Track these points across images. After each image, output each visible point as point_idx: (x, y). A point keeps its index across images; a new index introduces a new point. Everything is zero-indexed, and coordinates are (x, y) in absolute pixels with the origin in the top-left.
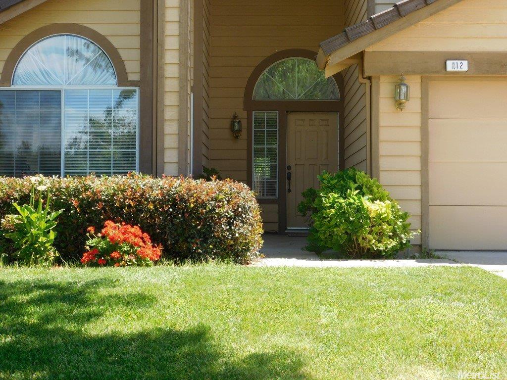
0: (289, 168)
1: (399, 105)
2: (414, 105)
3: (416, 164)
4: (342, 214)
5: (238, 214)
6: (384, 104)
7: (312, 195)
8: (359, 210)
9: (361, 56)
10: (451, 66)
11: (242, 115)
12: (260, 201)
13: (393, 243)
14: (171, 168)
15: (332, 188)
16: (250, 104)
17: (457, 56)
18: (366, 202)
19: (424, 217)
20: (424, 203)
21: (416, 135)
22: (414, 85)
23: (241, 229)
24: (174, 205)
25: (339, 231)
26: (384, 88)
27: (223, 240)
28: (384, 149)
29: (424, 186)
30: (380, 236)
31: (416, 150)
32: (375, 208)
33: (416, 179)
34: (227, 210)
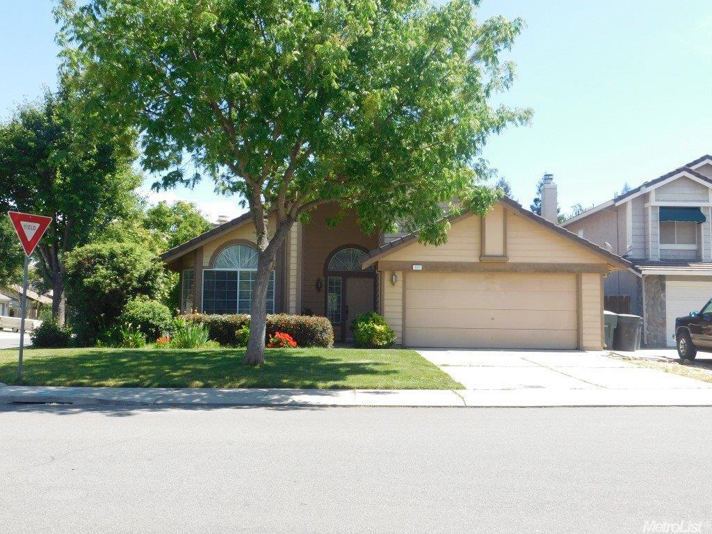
0: (347, 307)
1: (393, 284)
2: (399, 283)
3: (400, 309)
4: (366, 330)
5: (324, 330)
6: (387, 283)
7: (355, 322)
8: (373, 329)
9: (377, 263)
10: (415, 267)
11: (323, 278)
12: (333, 325)
13: (385, 343)
14: (292, 310)
15: (363, 320)
16: (326, 273)
17: (417, 263)
18: (376, 326)
19: (404, 332)
20: (404, 326)
21: (400, 296)
22: (399, 275)
23: (325, 336)
24: (300, 326)
25: (365, 337)
26: (387, 276)
27: (318, 340)
28: (386, 302)
29: (404, 319)
30: (381, 340)
31: (400, 303)
32: (379, 328)
33: (400, 316)
34: (320, 329)
